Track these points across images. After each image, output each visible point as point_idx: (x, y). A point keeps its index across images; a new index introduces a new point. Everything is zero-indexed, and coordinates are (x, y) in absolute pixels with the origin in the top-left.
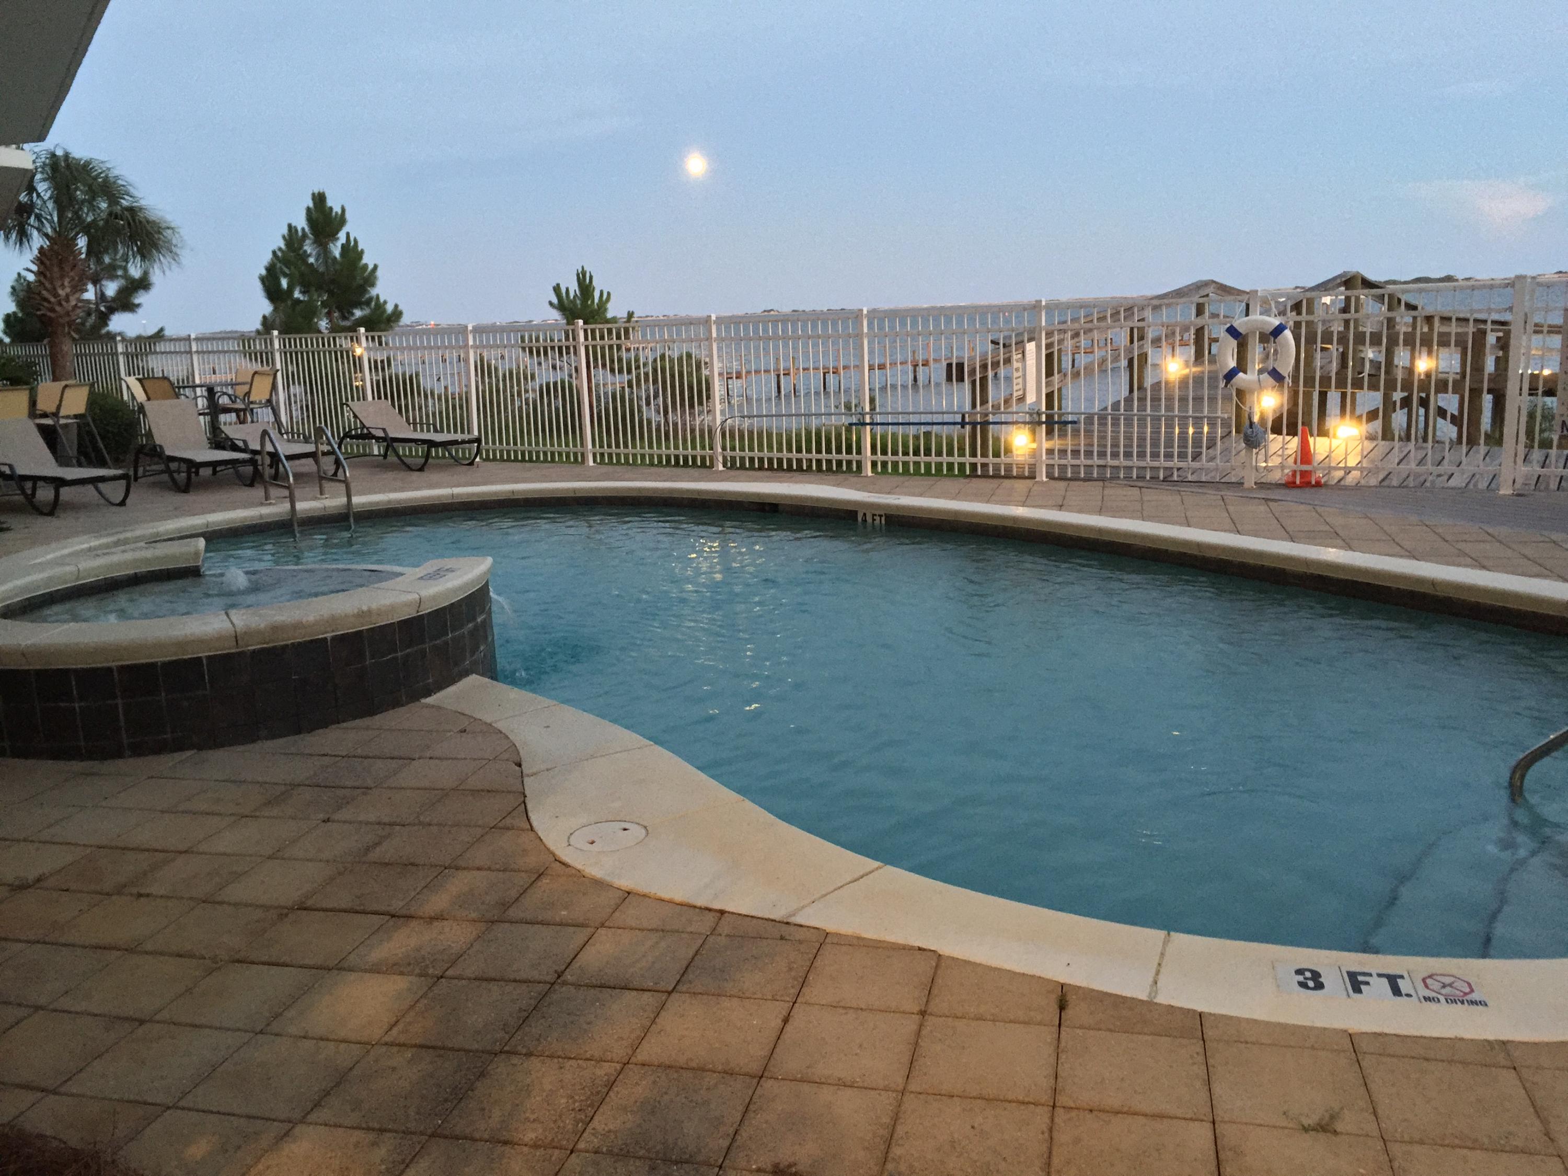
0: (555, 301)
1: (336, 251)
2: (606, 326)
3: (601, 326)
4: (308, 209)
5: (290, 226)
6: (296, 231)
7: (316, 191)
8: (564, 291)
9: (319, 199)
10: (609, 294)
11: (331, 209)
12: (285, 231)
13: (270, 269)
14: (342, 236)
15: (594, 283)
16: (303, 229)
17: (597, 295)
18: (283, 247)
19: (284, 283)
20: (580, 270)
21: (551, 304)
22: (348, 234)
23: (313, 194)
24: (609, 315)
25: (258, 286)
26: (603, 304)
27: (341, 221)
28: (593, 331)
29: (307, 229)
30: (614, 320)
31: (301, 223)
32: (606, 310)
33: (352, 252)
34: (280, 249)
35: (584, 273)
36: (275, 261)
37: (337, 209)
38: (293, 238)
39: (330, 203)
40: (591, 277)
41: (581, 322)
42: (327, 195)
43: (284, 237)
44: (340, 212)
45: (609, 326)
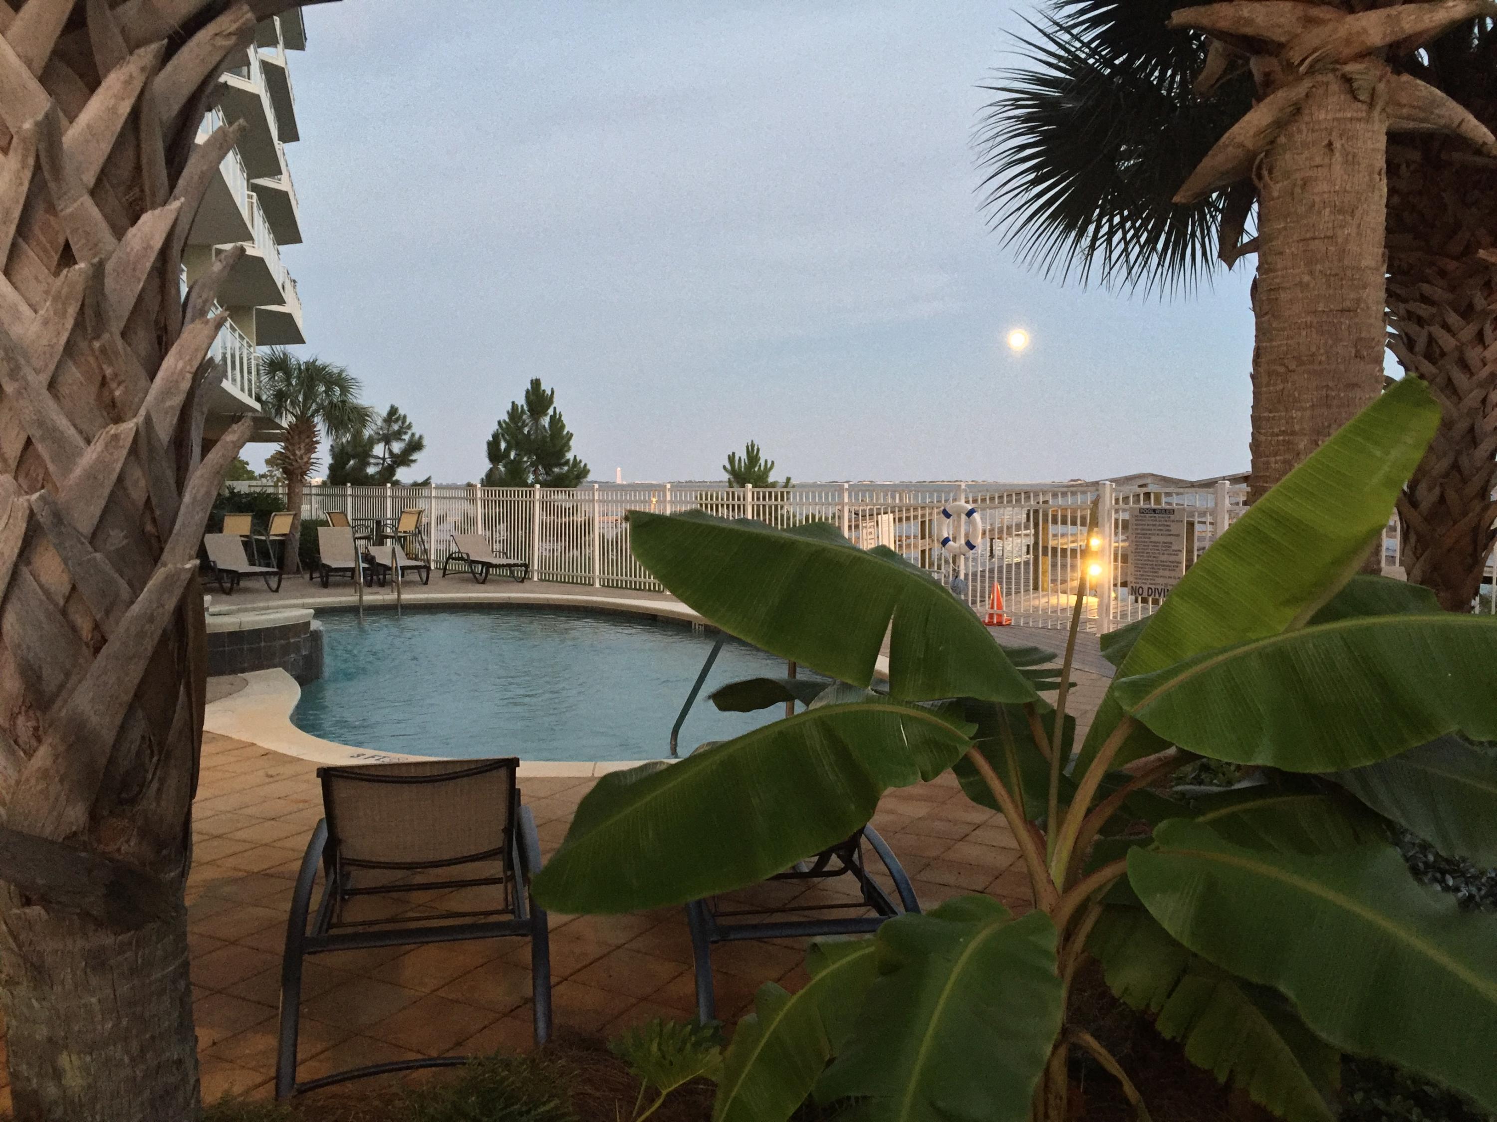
0: (728, 466)
1: (546, 421)
2: (767, 490)
3: (764, 489)
4: (528, 392)
5: (513, 403)
6: (517, 408)
7: (534, 378)
8: (737, 458)
9: (536, 383)
10: (773, 463)
11: (544, 391)
12: (509, 407)
13: (496, 436)
14: (551, 411)
15: (760, 454)
16: (522, 406)
17: (762, 462)
18: (507, 420)
19: (503, 445)
20: (750, 444)
21: (724, 467)
22: (555, 408)
23: (532, 381)
24: (771, 479)
25: (485, 447)
26: (767, 471)
27: (550, 400)
28: (758, 493)
29: (525, 408)
30: (774, 485)
31: (521, 401)
32: (767, 476)
33: (557, 422)
34: (505, 421)
35: (753, 446)
36: (500, 431)
37: (549, 392)
38: (514, 413)
39: (543, 387)
40: (758, 450)
41: (750, 486)
42: (542, 381)
43: (508, 412)
44: (550, 393)
45: (770, 490)
